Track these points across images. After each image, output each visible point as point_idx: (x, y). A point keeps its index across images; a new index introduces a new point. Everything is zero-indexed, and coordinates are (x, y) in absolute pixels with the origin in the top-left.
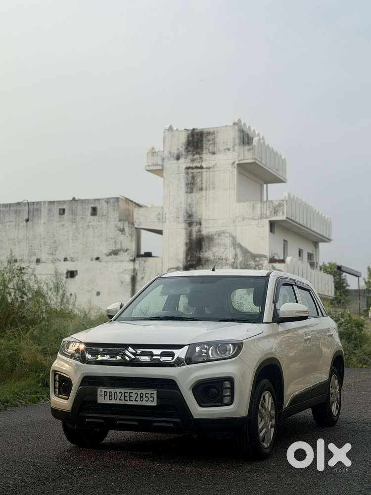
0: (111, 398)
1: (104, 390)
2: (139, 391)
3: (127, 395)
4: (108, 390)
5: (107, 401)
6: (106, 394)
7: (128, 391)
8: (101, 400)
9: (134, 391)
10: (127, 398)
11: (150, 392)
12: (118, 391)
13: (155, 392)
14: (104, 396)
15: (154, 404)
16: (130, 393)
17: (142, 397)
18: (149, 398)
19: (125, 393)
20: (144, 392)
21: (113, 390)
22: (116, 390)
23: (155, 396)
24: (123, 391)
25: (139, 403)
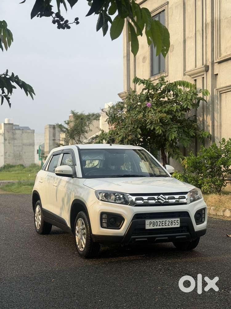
0: (154, 225)
1: (149, 221)
2: (170, 220)
3: (164, 222)
4: (152, 221)
5: (151, 227)
6: (151, 223)
7: (164, 220)
8: (148, 227)
9: (167, 220)
10: (164, 224)
11: (176, 219)
12: (158, 220)
13: (179, 219)
14: (149, 225)
15: (179, 226)
16: (165, 221)
17: (172, 223)
18: (176, 223)
19: (162, 221)
20: (173, 220)
21: (155, 221)
22: (157, 220)
23: (179, 221)
24: (161, 220)
25: (170, 226)
